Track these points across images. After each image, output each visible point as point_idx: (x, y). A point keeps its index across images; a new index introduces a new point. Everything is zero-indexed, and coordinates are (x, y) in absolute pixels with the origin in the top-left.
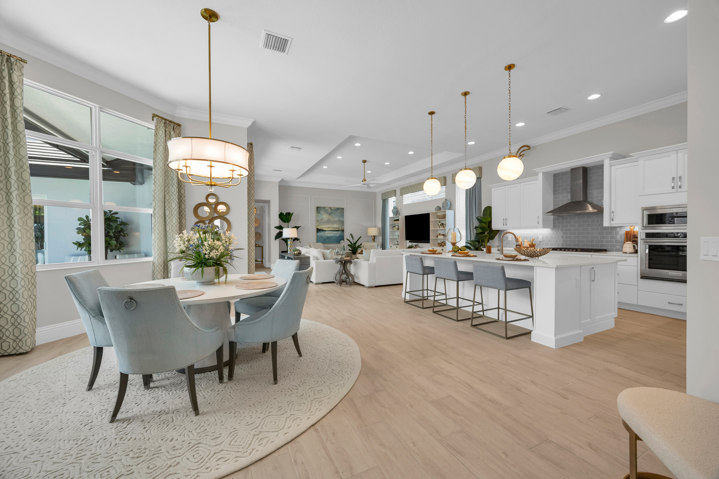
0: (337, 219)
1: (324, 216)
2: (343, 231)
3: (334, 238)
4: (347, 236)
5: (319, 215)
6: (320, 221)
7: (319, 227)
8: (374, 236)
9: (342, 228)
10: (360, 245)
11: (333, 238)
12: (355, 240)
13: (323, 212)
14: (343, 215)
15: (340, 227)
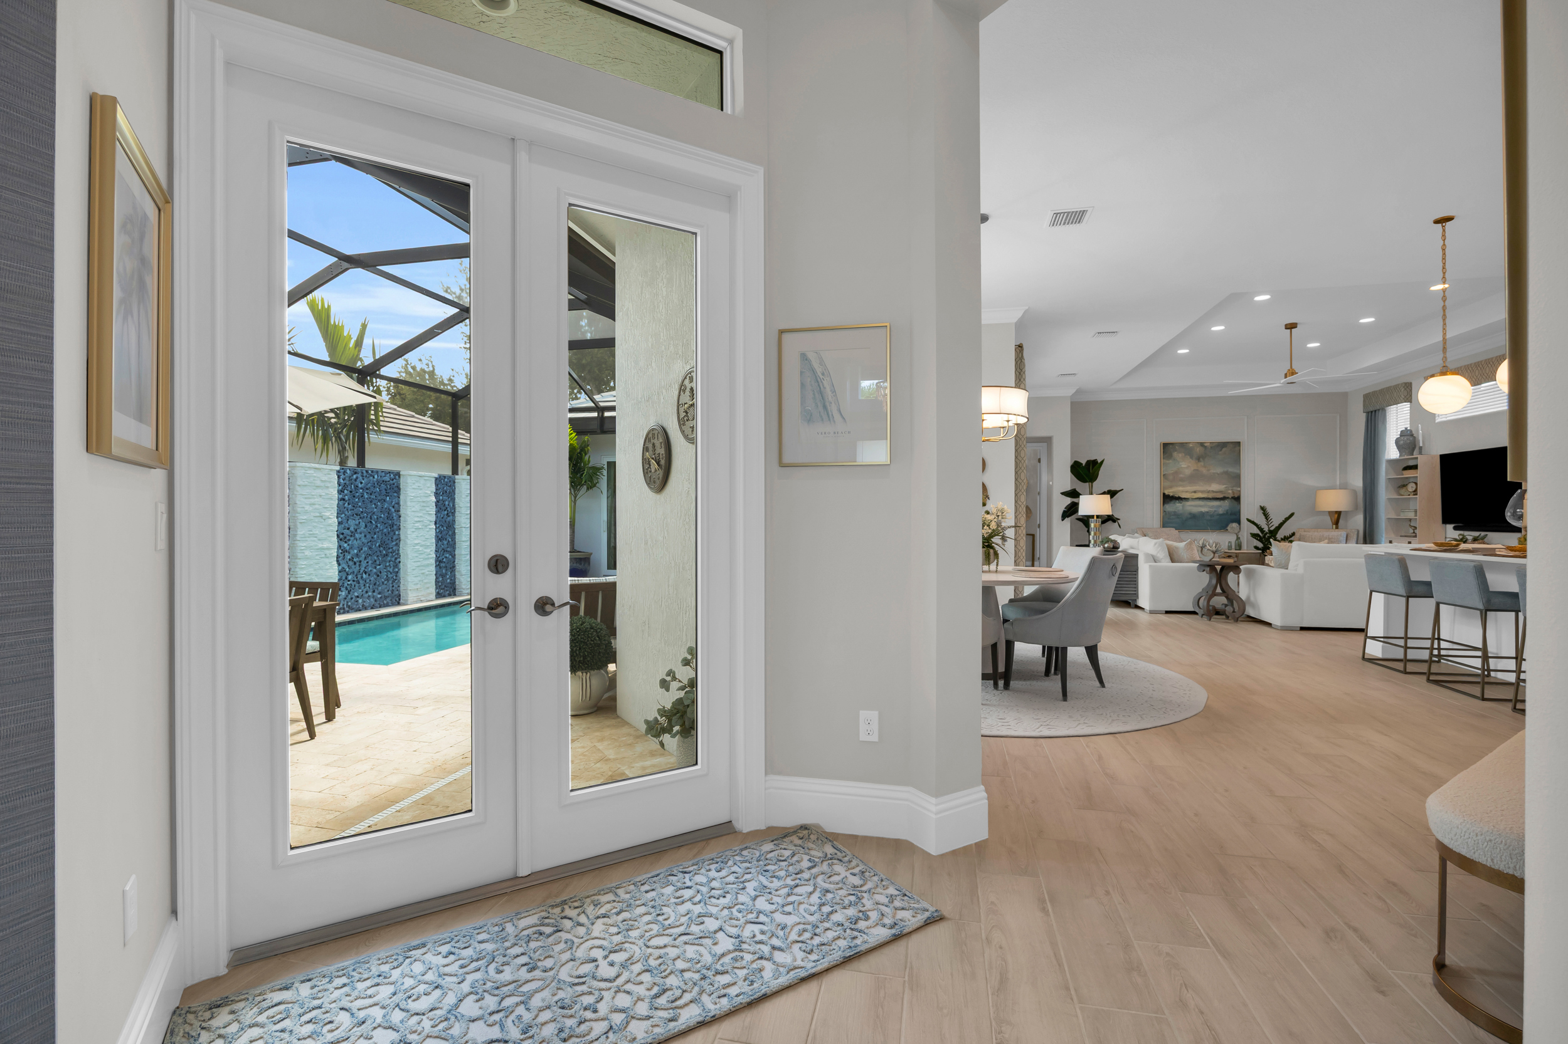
0: (1219, 470)
1: (1184, 465)
2: (1237, 499)
4: (1249, 510)
5: (1171, 461)
6: (1171, 478)
7: (1171, 490)
8: (1339, 513)
9: (1233, 493)
10: (1291, 536)
12: (1276, 523)
13: (1180, 455)
14: (1237, 460)
15: (1229, 490)
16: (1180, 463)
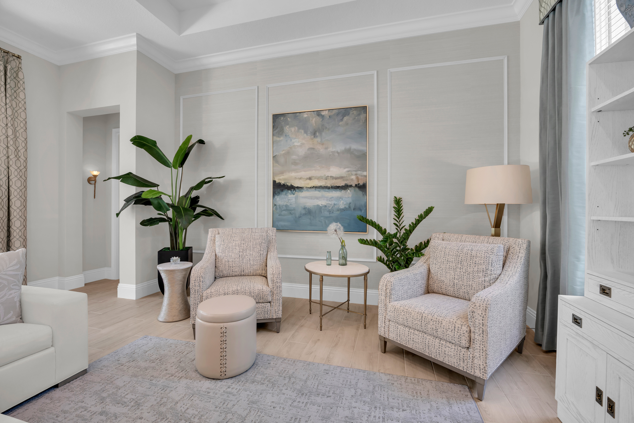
0: (340, 147)
1: (297, 142)
2: (362, 187)
3: (330, 211)
5: (282, 138)
6: (282, 160)
7: (282, 177)
8: (500, 208)
9: (358, 179)
10: (428, 241)
11: (327, 214)
13: (293, 129)
15: (352, 175)
16: (293, 141)
